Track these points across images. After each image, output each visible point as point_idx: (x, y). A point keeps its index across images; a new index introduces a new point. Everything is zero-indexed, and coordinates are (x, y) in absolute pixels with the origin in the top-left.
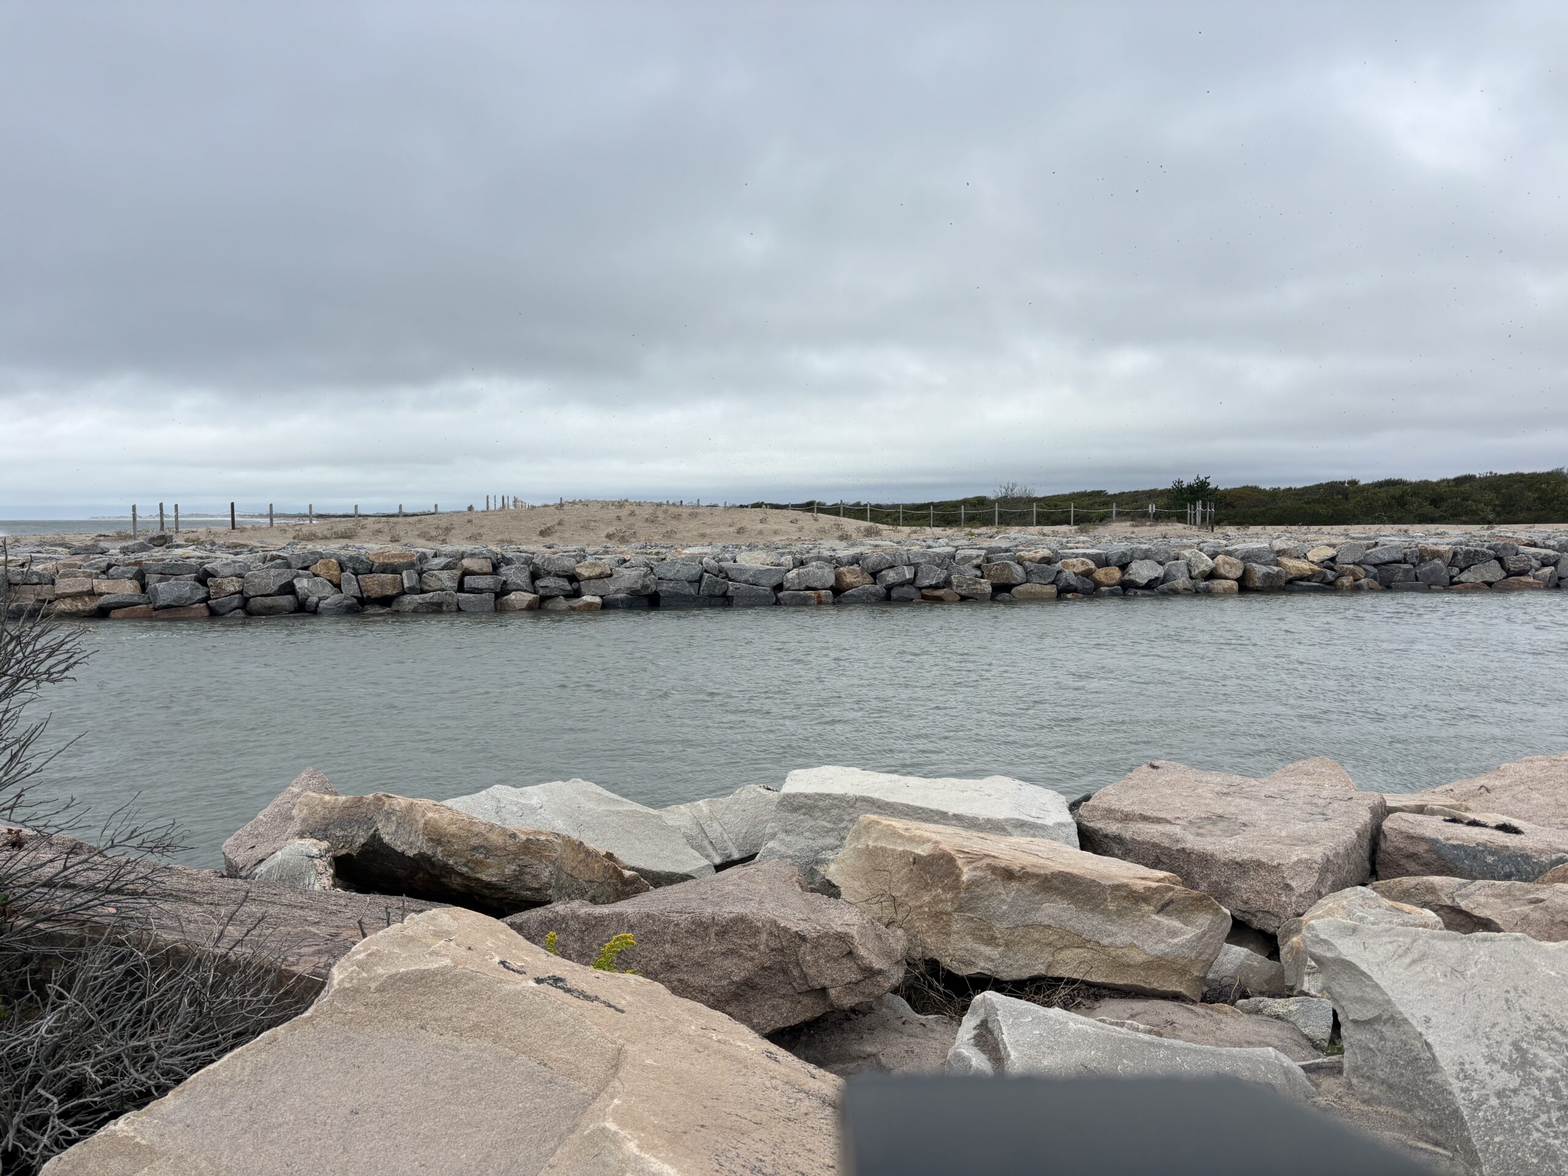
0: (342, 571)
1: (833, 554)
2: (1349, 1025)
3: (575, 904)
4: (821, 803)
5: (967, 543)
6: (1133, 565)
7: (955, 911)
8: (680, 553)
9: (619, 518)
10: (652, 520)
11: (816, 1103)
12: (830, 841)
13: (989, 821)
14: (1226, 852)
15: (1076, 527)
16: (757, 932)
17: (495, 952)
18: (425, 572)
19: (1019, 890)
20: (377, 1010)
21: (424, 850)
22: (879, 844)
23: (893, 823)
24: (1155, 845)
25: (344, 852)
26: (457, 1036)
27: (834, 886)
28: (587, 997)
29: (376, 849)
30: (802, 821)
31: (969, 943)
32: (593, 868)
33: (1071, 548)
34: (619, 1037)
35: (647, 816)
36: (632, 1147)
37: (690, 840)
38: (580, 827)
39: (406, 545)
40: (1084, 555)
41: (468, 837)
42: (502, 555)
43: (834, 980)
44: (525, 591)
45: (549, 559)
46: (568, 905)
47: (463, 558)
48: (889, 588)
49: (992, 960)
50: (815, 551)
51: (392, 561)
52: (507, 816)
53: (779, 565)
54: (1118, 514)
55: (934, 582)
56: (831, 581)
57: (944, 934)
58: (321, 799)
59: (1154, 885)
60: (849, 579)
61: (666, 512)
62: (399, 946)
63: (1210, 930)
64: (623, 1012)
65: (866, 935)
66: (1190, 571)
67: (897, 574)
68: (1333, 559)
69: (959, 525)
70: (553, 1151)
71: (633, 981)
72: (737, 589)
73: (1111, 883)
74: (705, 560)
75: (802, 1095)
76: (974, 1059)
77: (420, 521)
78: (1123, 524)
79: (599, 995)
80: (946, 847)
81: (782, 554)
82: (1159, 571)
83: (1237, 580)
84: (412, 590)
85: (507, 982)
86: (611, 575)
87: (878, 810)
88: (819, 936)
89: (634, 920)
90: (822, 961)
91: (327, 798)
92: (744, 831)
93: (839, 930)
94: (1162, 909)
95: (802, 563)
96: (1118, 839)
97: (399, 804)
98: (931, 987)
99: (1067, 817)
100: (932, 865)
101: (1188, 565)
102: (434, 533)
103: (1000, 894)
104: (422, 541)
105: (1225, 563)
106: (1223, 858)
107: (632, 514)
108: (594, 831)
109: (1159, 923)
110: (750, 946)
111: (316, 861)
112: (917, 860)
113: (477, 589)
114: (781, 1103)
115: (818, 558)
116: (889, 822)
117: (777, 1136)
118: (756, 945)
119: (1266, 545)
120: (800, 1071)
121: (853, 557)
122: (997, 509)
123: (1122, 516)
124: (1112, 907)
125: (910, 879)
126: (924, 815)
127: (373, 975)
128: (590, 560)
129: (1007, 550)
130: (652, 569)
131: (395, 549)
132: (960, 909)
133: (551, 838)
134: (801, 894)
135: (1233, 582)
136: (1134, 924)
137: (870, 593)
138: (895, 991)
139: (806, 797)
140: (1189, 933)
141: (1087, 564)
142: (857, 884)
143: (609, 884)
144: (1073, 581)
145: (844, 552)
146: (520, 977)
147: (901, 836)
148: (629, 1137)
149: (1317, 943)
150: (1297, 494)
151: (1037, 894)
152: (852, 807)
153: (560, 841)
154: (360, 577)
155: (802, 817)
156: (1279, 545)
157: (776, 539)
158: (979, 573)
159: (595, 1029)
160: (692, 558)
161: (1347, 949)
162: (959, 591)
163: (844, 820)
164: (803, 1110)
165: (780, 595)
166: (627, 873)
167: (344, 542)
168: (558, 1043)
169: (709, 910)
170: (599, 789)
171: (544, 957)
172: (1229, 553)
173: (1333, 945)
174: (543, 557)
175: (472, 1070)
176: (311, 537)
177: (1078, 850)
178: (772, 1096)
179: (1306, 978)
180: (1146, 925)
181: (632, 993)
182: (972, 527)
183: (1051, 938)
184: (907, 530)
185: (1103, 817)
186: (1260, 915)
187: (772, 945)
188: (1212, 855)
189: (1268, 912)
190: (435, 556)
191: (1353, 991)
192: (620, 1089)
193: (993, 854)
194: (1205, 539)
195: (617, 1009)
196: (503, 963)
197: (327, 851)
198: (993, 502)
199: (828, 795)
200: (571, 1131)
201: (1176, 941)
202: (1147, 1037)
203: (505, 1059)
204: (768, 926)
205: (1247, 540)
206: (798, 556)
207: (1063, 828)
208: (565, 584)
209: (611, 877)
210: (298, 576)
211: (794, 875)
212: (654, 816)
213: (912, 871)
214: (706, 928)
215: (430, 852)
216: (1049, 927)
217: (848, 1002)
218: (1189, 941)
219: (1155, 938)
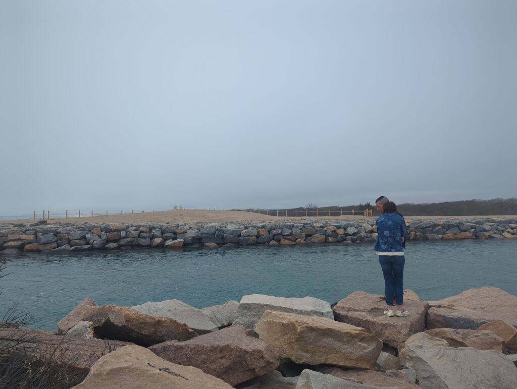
0: (102, 231)
1: (256, 225)
3: (173, 341)
4: (252, 307)
6: (348, 228)
7: (295, 342)
8: (209, 225)
12: (256, 318)
13: (305, 311)
14: (380, 321)
15: (331, 217)
16: (232, 350)
17: (146, 360)
18: (128, 232)
19: (316, 334)
20: (106, 382)
21: (124, 324)
22: (271, 320)
23: (276, 313)
24: (358, 319)
25: (97, 325)
27: (257, 333)
28: (176, 375)
29: (108, 324)
31: (300, 352)
32: (179, 329)
35: (197, 311)
37: (211, 319)
38: (175, 315)
40: (333, 225)
41: (139, 319)
42: (153, 226)
43: (257, 366)
44: (160, 237)
46: (171, 342)
47: (140, 227)
48: (274, 236)
49: (308, 358)
50: (251, 224)
51: (118, 228)
52: (152, 311)
53: (239, 229)
55: (288, 234)
56: (256, 233)
57: (292, 349)
58: (91, 307)
59: (358, 332)
60: (262, 233)
62: (114, 359)
63: (376, 347)
64: (188, 380)
65: (267, 350)
66: (365, 230)
67: (276, 231)
69: (295, 216)
71: (191, 369)
72: (226, 236)
73: (344, 332)
74: (216, 227)
78: (345, 216)
79: (180, 374)
80: (292, 321)
81: (241, 225)
82: (356, 230)
84: (124, 238)
85: (150, 370)
86: (187, 232)
87: (271, 308)
88: (252, 351)
89: (192, 347)
90: (253, 360)
91: (93, 307)
92: (228, 316)
93: (258, 349)
94: (361, 340)
95: (247, 228)
96: (346, 317)
97: (117, 309)
99: (330, 310)
100: (288, 327)
103: (310, 336)
106: (379, 323)
108: (180, 316)
109: (360, 345)
110: (230, 355)
111: (88, 329)
112: (283, 325)
115: (252, 226)
116: (274, 313)
118: (232, 355)
121: (263, 226)
122: (306, 211)
123: (344, 213)
124: (345, 340)
125: (281, 331)
126: (285, 310)
127: (105, 369)
128: (180, 227)
129: (310, 224)
130: (200, 230)
131: (119, 224)
132: (297, 341)
133: (166, 319)
134: (246, 338)
136: (352, 345)
137: (268, 237)
138: (276, 369)
139: (247, 304)
140: (370, 348)
141: (334, 228)
142: (264, 333)
143: (184, 334)
144: (330, 233)
145: (260, 224)
146: (154, 368)
147: (278, 317)
149: (410, 351)
151: (321, 336)
152: (262, 307)
153: (169, 320)
154: (107, 233)
155: (247, 311)
158: (301, 231)
159: (178, 386)
160: (212, 227)
161: (419, 353)
162: (295, 236)
163: (260, 312)
165: (240, 238)
166: (190, 330)
169: (217, 343)
170: (182, 303)
171: (162, 361)
173: (415, 352)
174: (166, 227)
177: (334, 321)
179: (407, 363)
180: (356, 346)
181: (191, 373)
182: (299, 216)
183: (326, 350)
184: (279, 217)
185: (341, 310)
186: (392, 342)
187: (237, 354)
188: (376, 322)
189: (394, 341)
190: (132, 226)
191: (422, 367)
193: (307, 322)
194: (370, 220)
195: (186, 379)
196: (148, 364)
197: (92, 325)
198: (305, 209)
199: (254, 304)
201: (365, 351)
202: (358, 384)
204: (236, 348)
206: (245, 226)
207: (329, 313)
208: (172, 235)
209: (185, 332)
210: (87, 233)
211: (244, 331)
212: (199, 311)
213: (282, 329)
214: (216, 349)
215: (126, 325)
216: (325, 346)
217: (262, 373)
218: (370, 351)
219: (359, 350)
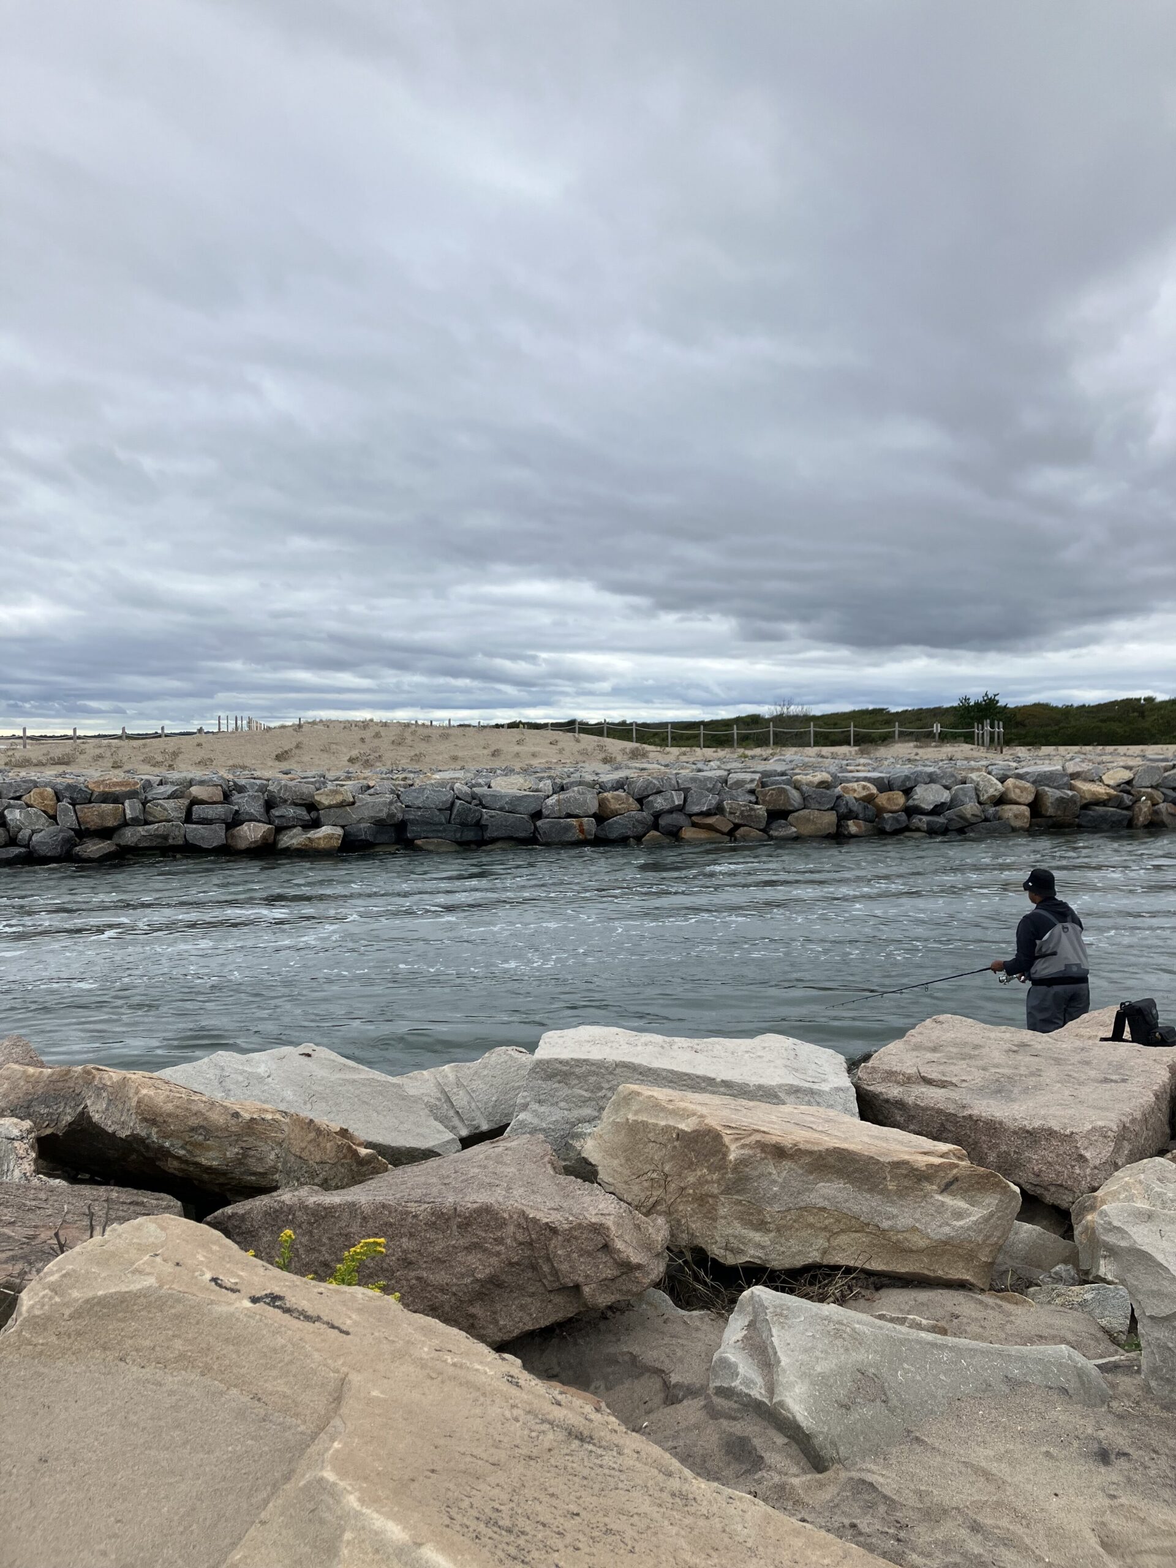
0: (59, 800)
1: (596, 778)
2: (1145, 1321)
3: (304, 1192)
4: (577, 1070)
5: (740, 766)
6: (917, 789)
7: (722, 1193)
8: (429, 778)
9: (363, 740)
10: (399, 742)
11: (561, 1435)
12: (587, 1112)
13: (760, 1087)
14: (1015, 1120)
15: (857, 748)
16: (502, 1224)
17: (207, 1267)
18: (149, 801)
19: (791, 1169)
20: (71, 1341)
21: (138, 1131)
22: (640, 1118)
23: (655, 1094)
24: (940, 1112)
25: (49, 1131)
26: (160, 1368)
27: (590, 1164)
28: (308, 1318)
29: (84, 1128)
30: (556, 1090)
31: (738, 1229)
32: (325, 1148)
33: (851, 772)
34: (342, 1365)
35: (385, 1084)
36: (352, 1501)
37: (434, 1112)
38: (312, 1098)
39: (128, 772)
40: (866, 779)
41: (186, 1117)
42: (235, 783)
43: (587, 1276)
44: (259, 821)
45: (286, 786)
46: (296, 1193)
47: (191, 786)
48: (657, 815)
49: (763, 1248)
50: (577, 775)
51: (113, 789)
52: (232, 1087)
53: (537, 790)
54: (901, 734)
55: (705, 809)
56: (594, 807)
57: (711, 1218)
58: (24, 1072)
59: (937, 1161)
60: (614, 805)
61: (414, 733)
62: (98, 1263)
63: (998, 1210)
64: (347, 1333)
65: (622, 1226)
66: (978, 796)
67: (665, 800)
68: (1129, 782)
69: (732, 746)
70: (266, 1502)
71: (360, 1296)
72: (492, 817)
73: (889, 1159)
74: (457, 785)
75: (546, 1427)
76: (741, 1366)
77: (145, 745)
78: (907, 745)
79: (322, 1315)
80: (713, 1122)
81: (541, 779)
82: (945, 796)
83: (1029, 805)
84: (136, 822)
85: (218, 1303)
86: (353, 803)
87: (640, 1077)
88: (571, 1228)
89: (367, 1211)
90: (575, 1255)
91: (31, 1070)
92: (494, 1099)
93: (593, 1220)
94: (945, 1189)
95: (562, 789)
96: (900, 1104)
97: (111, 1078)
98: (696, 1278)
99: (845, 1081)
100: (696, 1142)
101: (976, 789)
102: (160, 758)
103: (770, 1174)
104: (147, 768)
105: (1016, 787)
106: (1013, 1126)
107: (377, 735)
108: (327, 1102)
109: (943, 1204)
110: (495, 1240)
111: (17, 1144)
112: (681, 1135)
113: (206, 819)
114: (522, 1437)
115: (580, 783)
116: (650, 1093)
117: (516, 1479)
118: (503, 1239)
119: (1059, 767)
120: (545, 1397)
121: (618, 782)
122: (771, 729)
123: (905, 736)
124: (891, 1186)
125: (673, 1157)
126: (689, 1082)
127: (66, 1300)
128: (330, 786)
129: (783, 774)
130: (398, 796)
131: (117, 776)
132: (727, 1191)
133: (278, 1116)
134: (554, 1177)
135: (1024, 807)
136: (916, 1205)
137: (637, 821)
138: (657, 1285)
139: (561, 1062)
140: (977, 1214)
141: (868, 789)
142: (616, 1162)
143: (342, 1165)
144: (856, 807)
145: (609, 776)
146: (234, 1296)
147: (663, 1109)
148: (349, 1488)
149: (1110, 1230)
150: (1091, 712)
151: (811, 1173)
152: (611, 1073)
153: (287, 1120)
154: (78, 807)
155: (557, 1085)
156: (1071, 768)
157: (535, 762)
158: (753, 799)
159: (316, 1355)
160: (442, 784)
161: (1141, 1236)
162: (732, 818)
163: (602, 1088)
164: (547, 1445)
165: (539, 823)
166: (363, 1151)
167: (61, 769)
168: (274, 1373)
169: (451, 1199)
170: (334, 1056)
171: (261, 1271)
172: (1019, 777)
173: (1126, 1233)
174: (279, 784)
175: (175, 1408)
176: (26, 763)
177: (857, 1120)
178: (512, 1429)
179: (1102, 1262)
180: (929, 1206)
181: (360, 1311)
182: (745, 748)
183: (827, 1222)
184: (675, 751)
185: (884, 1080)
186: (1053, 1189)
187: (520, 1238)
188: (1001, 1123)
189: (1061, 1186)
190: (161, 783)
191: (1150, 1284)
192: (341, 1428)
193: (762, 1129)
194: (994, 762)
195: (342, 1331)
196: (214, 1280)
197: (29, 1132)
198: (769, 720)
199: (585, 1060)
200: (287, 1478)
201: (961, 1223)
202: (930, 1337)
203: (213, 1394)
204: (515, 1216)
205: (1039, 762)
206: (558, 781)
207: (841, 1093)
208: (302, 813)
209: (345, 1157)
210: (9, 806)
211: (545, 1155)
212: (394, 1085)
213: (675, 1147)
214: (447, 1220)
215: (143, 1134)
216: (824, 1209)
217: (604, 1300)
218: (975, 1223)
219: (939, 1220)
